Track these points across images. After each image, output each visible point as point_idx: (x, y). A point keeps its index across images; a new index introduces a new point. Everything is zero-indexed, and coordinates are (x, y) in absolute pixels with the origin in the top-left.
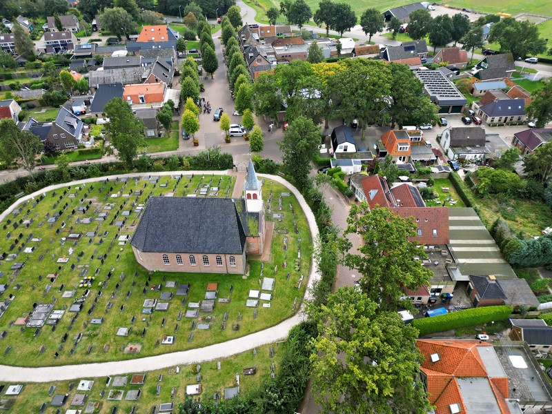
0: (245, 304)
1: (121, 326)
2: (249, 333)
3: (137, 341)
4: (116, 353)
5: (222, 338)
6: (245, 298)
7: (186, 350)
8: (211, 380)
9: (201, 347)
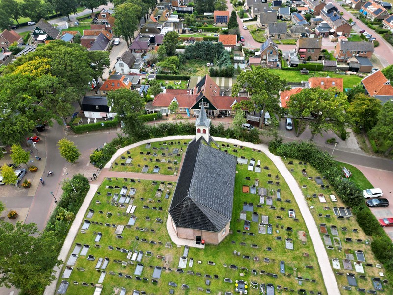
0: (259, 173)
3: (296, 234)
5: (285, 186)
6: (254, 172)
7: (297, 204)
8: (314, 191)
9: (293, 196)
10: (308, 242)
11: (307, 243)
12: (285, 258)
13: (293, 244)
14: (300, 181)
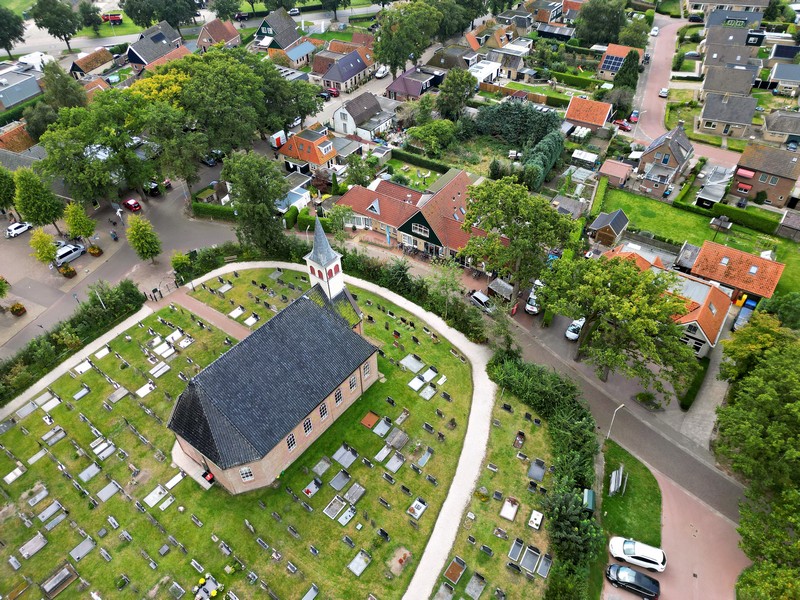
0: (425, 400)
1: (345, 564)
2: (467, 416)
3: (391, 551)
4: (390, 587)
5: (455, 448)
6: (415, 394)
7: (447, 494)
8: (507, 485)
9: (454, 475)
10: (401, 577)
11: (396, 580)
12: (330, 583)
13: (369, 566)
14: (497, 451)
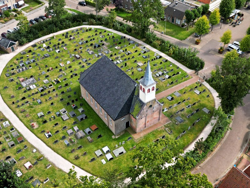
0: (96, 151)
1: (43, 111)
4: (28, 121)
6: (100, 147)
